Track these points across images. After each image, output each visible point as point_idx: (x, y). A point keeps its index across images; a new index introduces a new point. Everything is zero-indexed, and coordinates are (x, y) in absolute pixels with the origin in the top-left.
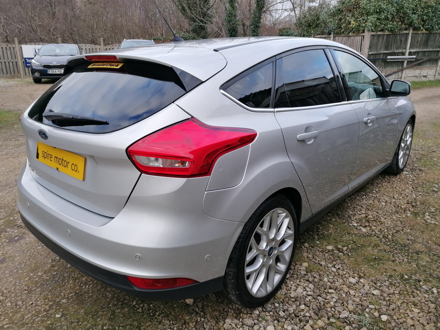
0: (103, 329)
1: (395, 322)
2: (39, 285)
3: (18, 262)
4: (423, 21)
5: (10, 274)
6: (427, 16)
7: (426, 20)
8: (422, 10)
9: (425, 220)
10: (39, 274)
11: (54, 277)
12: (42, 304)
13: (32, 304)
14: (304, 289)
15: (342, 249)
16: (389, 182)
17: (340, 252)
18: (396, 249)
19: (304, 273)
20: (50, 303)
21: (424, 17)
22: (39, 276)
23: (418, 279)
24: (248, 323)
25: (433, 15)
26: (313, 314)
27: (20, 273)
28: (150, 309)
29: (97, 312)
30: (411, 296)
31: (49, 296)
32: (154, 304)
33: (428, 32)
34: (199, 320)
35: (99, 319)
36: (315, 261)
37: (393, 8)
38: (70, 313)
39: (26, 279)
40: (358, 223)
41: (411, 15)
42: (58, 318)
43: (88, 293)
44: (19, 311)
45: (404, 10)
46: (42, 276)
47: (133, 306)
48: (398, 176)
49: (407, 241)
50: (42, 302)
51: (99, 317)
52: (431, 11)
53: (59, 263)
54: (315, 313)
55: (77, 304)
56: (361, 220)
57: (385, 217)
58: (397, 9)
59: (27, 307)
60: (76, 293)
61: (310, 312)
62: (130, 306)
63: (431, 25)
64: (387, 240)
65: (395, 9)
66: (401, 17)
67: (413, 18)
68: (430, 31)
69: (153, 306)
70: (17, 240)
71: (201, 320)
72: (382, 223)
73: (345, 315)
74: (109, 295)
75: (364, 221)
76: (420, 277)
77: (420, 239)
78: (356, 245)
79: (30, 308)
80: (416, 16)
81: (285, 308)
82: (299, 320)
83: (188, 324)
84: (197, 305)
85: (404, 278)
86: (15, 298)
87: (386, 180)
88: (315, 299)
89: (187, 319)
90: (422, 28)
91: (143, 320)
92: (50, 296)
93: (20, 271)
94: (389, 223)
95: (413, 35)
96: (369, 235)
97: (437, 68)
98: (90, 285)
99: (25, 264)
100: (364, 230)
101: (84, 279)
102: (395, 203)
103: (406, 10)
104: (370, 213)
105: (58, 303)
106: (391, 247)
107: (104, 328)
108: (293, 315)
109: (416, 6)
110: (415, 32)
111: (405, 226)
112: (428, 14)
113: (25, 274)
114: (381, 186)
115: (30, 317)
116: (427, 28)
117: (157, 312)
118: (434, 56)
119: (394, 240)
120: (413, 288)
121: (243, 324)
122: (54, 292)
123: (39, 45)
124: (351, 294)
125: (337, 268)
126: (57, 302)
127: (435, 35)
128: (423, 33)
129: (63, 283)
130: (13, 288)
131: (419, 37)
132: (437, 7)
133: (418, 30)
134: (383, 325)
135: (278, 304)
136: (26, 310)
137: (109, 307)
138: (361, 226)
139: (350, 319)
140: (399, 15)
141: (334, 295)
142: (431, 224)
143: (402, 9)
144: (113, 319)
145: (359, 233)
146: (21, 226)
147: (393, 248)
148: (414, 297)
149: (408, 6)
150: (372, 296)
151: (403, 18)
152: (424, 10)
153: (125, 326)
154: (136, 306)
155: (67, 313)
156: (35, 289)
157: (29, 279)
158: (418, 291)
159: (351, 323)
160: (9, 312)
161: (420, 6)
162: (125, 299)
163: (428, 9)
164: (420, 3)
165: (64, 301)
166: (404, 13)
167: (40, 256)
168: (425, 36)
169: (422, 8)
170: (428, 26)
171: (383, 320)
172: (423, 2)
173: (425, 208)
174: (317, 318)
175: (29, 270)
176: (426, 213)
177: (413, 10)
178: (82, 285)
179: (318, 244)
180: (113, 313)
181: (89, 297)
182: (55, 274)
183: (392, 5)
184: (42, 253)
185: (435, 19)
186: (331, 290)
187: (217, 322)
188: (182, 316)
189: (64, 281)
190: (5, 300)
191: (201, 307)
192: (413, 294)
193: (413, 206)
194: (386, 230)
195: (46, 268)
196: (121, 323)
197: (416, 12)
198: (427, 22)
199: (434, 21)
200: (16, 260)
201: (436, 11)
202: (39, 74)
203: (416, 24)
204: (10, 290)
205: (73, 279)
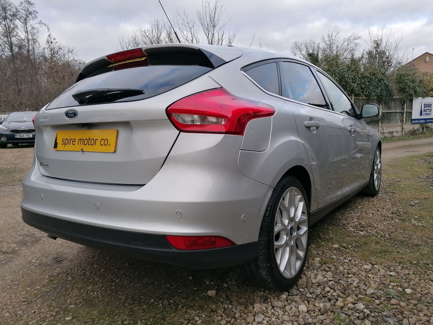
0: (123, 324)
1: (420, 293)
2: (39, 296)
3: (11, 280)
4: (362, 88)
5: (2, 291)
6: (364, 85)
7: (364, 88)
8: (360, 80)
9: (412, 224)
10: (37, 287)
11: (55, 289)
12: (47, 311)
13: (35, 312)
14: (324, 277)
15: (347, 247)
16: (369, 202)
17: (346, 249)
18: (397, 244)
19: (319, 265)
20: (56, 310)
21: (362, 85)
22: (37, 289)
23: (426, 263)
24: (278, 305)
25: (369, 84)
26: (340, 293)
27: (14, 289)
28: (171, 304)
29: (113, 311)
30: (425, 274)
31: (53, 304)
32: (174, 300)
33: (367, 98)
34: (227, 307)
35: (117, 317)
36: (325, 256)
37: (336, 78)
38: (81, 316)
39: (22, 293)
40: (354, 228)
41: (351, 83)
42: (69, 320)
43: (98, 297)
44: (21, 319)
45: (345, 80)
46: (41, 290)
47: (152, 303)
48: (375, 197)
49: (404, 238)
50: (46, 309)
51: (116, 315)
52: (367, 80)
53: (58, 278)
54: (341, 292)
55: (88, 308)
56: (356, 227)
57: (377, 223)
58: (339, 79)
59: (30, 315)
60: (84, 299)
61: (337, 292)
62: (148, 303)
63: (369, 92)
64: (385, 238)
65: (338, 78)
66: (343, 85)
67: (353, 86)
68: (368, 97)
69: (173, 301)
70: (4, 263)
71: (228, 307)
72: (376, 228)
73: (371, 292)
74: (121, 297)
75: (359, 227)
76: (427, 262)
77: (415, 236)
78: (359, 243)
79: (33, 316)
80: (356, 84)
81: (311, 291)
82: (328, 299)
83: (216, 311)
84: (221, 295)
85: (413, 263)
86: (14, 309)
87: (366, 200)
88: (337, 283)
89: (214, 308)
90: (362, 95)
91: (166, 313)
92: (55, 304)
93: (14, 287)
94: (382, 227)
95: (355, 100)
96: (368, 236)
97: (379, 128)
98: (98, 291)
99: (19, 281)
100: (362, 233)
101: (90, 288)
102: (381, 214)
103: (347, 80)
104: (361, 221)
105: (65, 309)
106: (391, 243)
107: (125, 323)
108: (321, 295)
109: (354, 77)
110: (356, 98)
111: (397, 228)
112: (365, 83)
113: (21, 289)
114: (363, 204)
115: (35, 323)
116: (366, 95)
117: (179, 305)
118: (375, 118)
119: (391, 238)
120: (425, 269)
121: (273, 307)
122: (58, 301)
123: (5, 114)
124: (370, 277)
125: (349, 260)
126: (63, 308)
127: (373, 101)
128: (363, 99)
129: (67, 293)
130: (9, 301)
131: (360, 102)
132: (371, 78)
133: (359, 96)
134: (410, 296)
135: (303, 289)
136: (29, 318)
137: (125, 306)
138: (357, 230)
139: (376, 294)
140: (342, 83)
141: (354, 278)
142: (419, 226)
143: (344, 79)
144: (133, 314)
145: (358, 235)
146: (7, 252)
147: (393, 243)
148: (428, 275)
149: (348, 76)
150: (390, 277)
151: (345, 86)
152: (361, 80)
153: (148, 318)
154: (155, 303)
155: (79, 316)
156: (35, 300)
157: (26, 293)
158: (430, 271)
159: (379, 298)
160: (9, 321)
161: (358, 76)
162: (141, 299)
163: (365, 79)
164: (358, 75)
165: (72, 306)
166: (345, 82)
167: (35, 274)
168: (365, 101)
169: (360, 78)
170: (366, 93)
171: (408, 292)
172: (360, 74)
173: (409, 217)
174: (344, 296)
175: (25, 286)
176: (411, 219)
177: (353, 79)
178: (89, 292)
179: (323, 245)
180: (132, 310)
181: (99, 301)
182: (55, 287)
183: (335, 75)
184: (36, 271)
185: (371, 87)
186: (350, 275)
187: (246, 308)
188: (208, 306)
189: (67, 291)
190: (2, 311)
191: (225, 297)
192: (427, 273)
193: (398, 216)
194: (381, 232)
195: (44, 283)
196: (142, 317)
197: (355, 82)
198: (365, 89)
199: (371, 89)
200: (7, 278)
201: (371, 81)
202: (6, 138)
203: (357, 91)
204: (5, 303)
205: (76, 289)
